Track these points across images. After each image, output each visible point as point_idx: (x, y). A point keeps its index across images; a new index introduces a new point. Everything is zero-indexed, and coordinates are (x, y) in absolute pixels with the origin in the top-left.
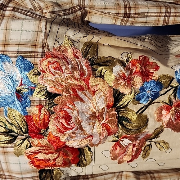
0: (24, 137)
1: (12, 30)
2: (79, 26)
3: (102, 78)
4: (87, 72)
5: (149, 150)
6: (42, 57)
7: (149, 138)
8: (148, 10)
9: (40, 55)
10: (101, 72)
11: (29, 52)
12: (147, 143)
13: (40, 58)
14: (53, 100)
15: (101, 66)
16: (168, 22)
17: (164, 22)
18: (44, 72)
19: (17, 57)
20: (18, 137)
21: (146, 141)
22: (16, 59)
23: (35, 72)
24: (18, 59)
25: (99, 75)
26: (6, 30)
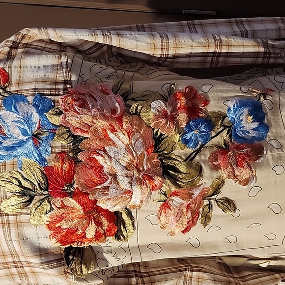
0: (43, 197)
1: (27, 67)
2: (106, 62)
3: (137, 115)
4: (119, 109)
5: (209, 212)
6: (64, 94)
7: (207, 193)
8: (191, 50)
9: (61, 92)
10: (136, 109)
11: (48, 89)
12: (206, 202)
13: (61, 95)
14: (79, 145)
15: (136, 101)
16: (218, 62)
17: (212, 63)
18: (66, 110)
19: (34, 96)
20: (35, 197)
21: (204, 199)
22: (33, 98)
23: (56, 112)
24: (35, 98)
25: (134, 112)
26: (20, 67)
